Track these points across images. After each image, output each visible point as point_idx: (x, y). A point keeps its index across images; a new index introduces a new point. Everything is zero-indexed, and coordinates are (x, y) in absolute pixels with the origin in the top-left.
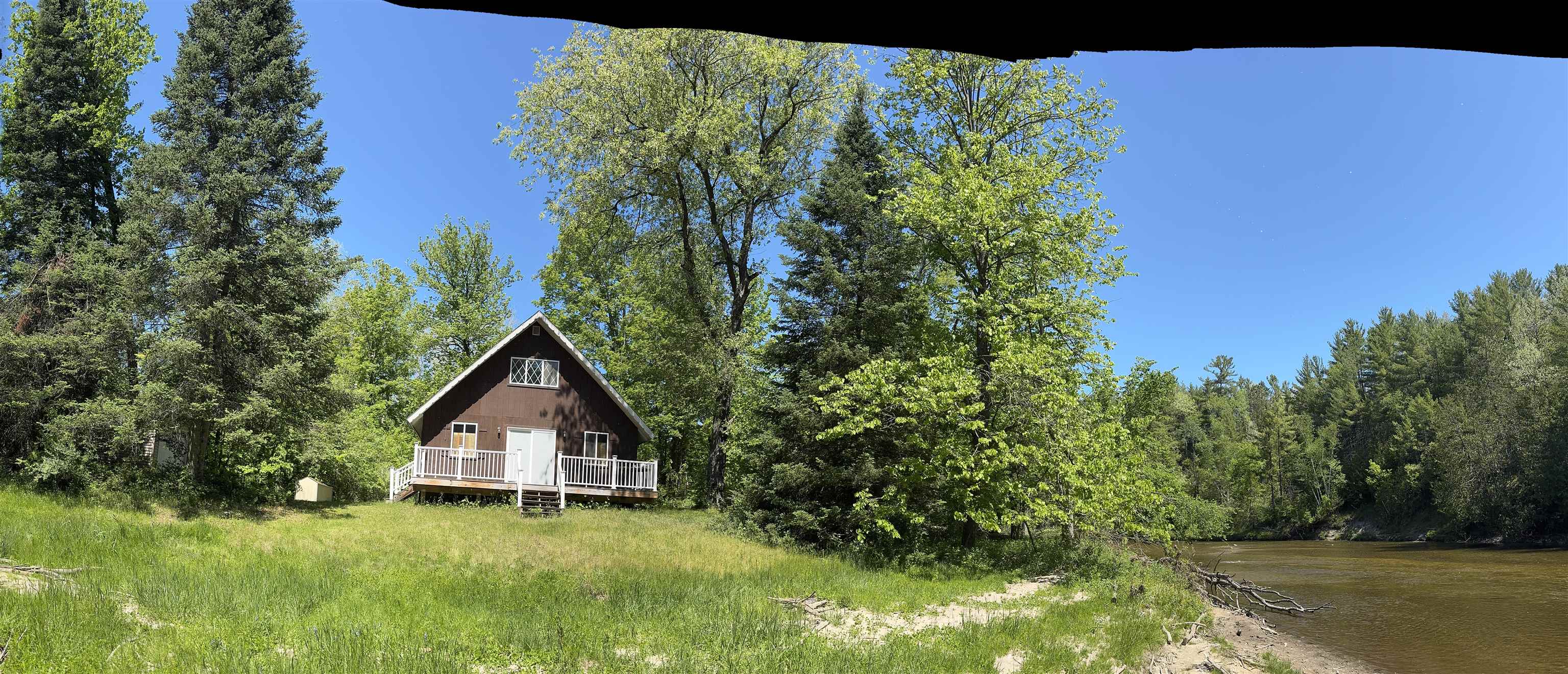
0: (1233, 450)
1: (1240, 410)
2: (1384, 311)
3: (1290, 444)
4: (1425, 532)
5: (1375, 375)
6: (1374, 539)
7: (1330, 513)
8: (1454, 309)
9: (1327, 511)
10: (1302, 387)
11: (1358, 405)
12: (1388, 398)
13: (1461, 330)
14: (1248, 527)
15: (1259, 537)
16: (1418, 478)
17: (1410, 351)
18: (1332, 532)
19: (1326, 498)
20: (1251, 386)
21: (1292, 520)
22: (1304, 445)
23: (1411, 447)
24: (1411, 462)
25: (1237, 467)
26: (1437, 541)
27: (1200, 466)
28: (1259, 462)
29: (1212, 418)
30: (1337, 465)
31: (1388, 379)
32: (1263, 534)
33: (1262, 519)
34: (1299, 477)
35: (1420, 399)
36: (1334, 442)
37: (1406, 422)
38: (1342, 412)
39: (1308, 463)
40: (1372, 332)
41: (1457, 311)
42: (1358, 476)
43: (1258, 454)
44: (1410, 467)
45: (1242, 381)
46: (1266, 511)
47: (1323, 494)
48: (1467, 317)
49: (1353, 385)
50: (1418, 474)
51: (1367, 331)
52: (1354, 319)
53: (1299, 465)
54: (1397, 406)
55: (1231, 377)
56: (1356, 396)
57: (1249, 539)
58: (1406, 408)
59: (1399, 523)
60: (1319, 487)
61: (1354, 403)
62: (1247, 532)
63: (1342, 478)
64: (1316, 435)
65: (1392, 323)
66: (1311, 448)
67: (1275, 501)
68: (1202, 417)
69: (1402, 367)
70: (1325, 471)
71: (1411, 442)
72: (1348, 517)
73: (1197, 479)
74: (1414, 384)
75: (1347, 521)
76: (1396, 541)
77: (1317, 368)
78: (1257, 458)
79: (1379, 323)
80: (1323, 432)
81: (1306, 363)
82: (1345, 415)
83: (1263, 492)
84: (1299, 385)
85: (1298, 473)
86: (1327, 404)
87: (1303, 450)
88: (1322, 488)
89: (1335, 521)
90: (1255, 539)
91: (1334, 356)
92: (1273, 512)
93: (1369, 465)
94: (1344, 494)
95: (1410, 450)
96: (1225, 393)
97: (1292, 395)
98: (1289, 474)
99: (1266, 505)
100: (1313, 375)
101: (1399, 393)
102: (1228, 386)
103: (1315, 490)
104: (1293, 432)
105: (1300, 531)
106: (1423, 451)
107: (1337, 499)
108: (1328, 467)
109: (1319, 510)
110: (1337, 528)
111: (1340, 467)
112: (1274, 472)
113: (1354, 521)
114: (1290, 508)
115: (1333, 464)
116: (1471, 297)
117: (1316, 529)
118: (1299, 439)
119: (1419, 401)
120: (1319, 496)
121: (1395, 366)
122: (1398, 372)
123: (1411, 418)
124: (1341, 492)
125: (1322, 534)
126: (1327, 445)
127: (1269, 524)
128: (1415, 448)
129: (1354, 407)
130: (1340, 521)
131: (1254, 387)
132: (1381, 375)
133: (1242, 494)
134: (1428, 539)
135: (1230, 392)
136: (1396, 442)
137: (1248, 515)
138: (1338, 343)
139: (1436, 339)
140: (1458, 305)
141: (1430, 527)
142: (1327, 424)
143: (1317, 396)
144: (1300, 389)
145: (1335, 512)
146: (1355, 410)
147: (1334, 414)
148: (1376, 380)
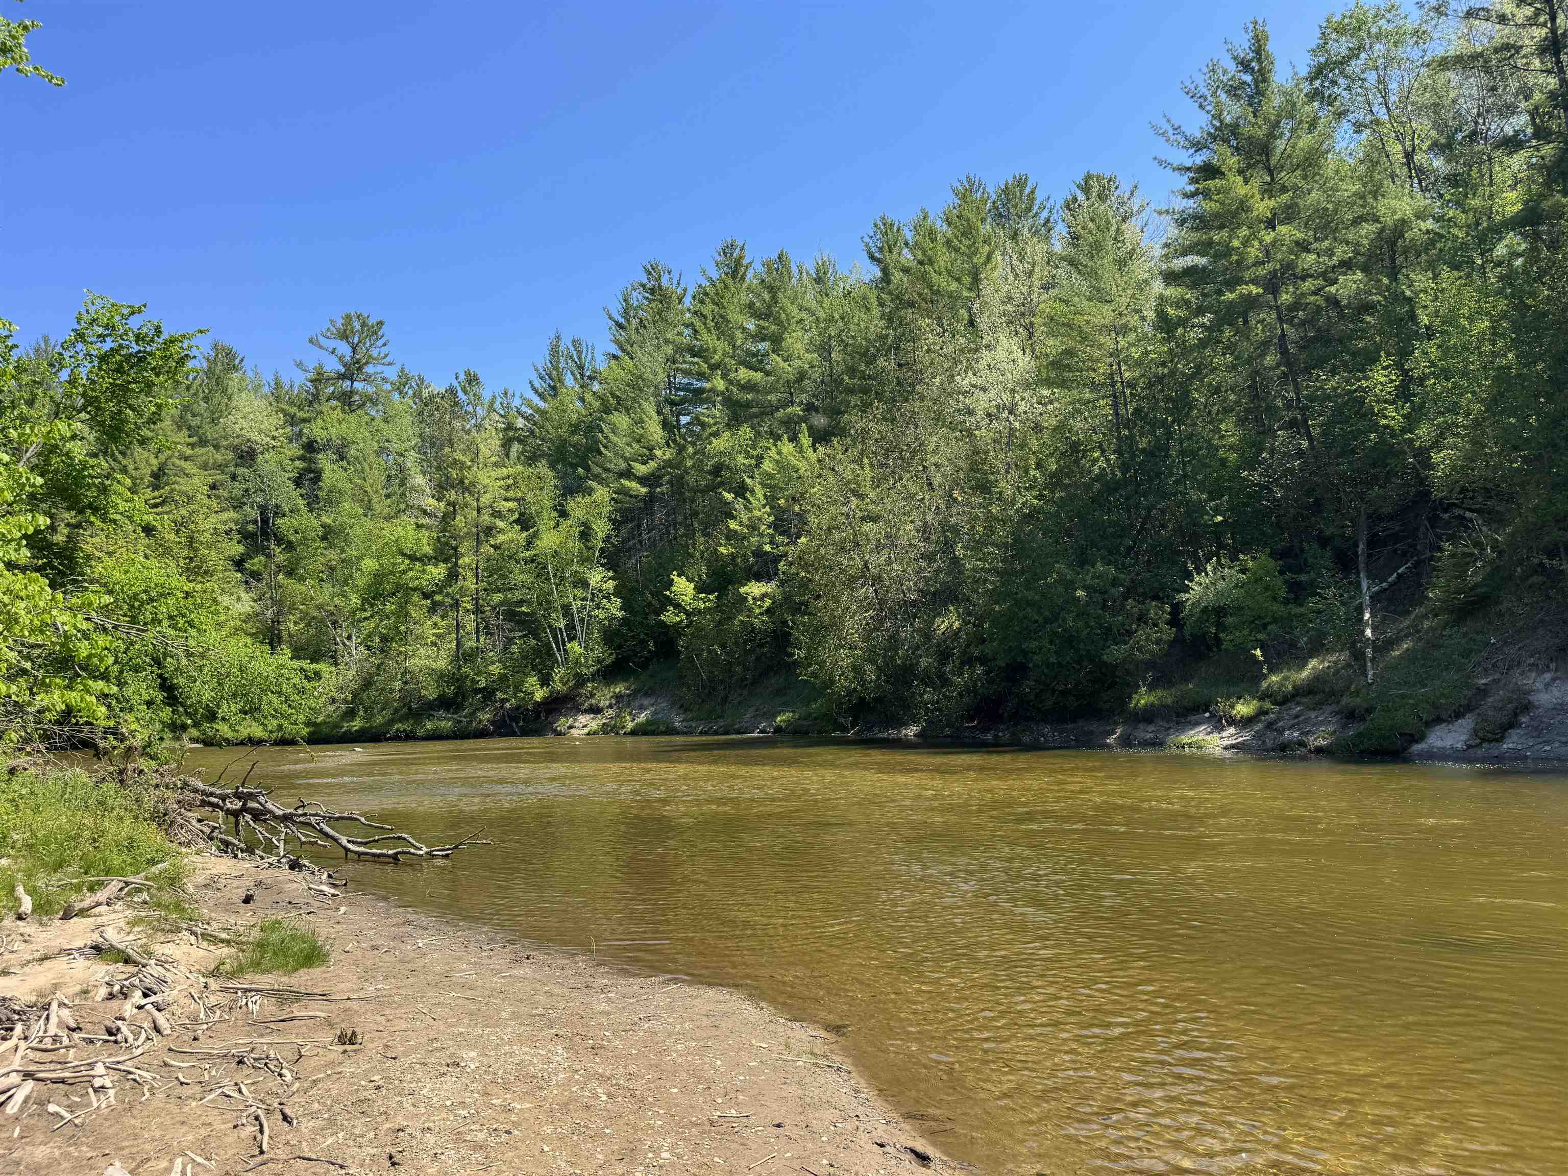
0: (369, 538)
1: (395, 446)
2: (727, 250)
3: (501, 531)
4: (774, 716)
5: (701, 391)
6: (671, 731)
7: (581, 681)
8: (872, 258)
9: (578, 675)
10: (542, 405)
11: (658, 453)
12: (722, 443)
13: (882, 304)
14: (396, 711)
15: (420, 732)
16: (768, 611)
17: (776, 341)
18: (583, 719)
19: (575, 648)
20: (425, 394)
21: (499, 695)
22: (535, 535)
23: (760, 546)
24: (758, 577)
25: (379, 577)
26: (795, 732)
27: (290, 573)
28: (429, 568)
29: (325, 462)
30: (604, 580)
31: (729, 402)
32: (429, 726)
33: (431, 693)
34: (521, 603)
35: (787, 447)
36: (602, 528)
37: (753, 492)
38: (623, 465)
39: (541, 571)
40: (702, 296)
41: (879, 261)
42: (650, 604)
43: (428, 550)
44: (754, 589)
45: (404, 380)
46: (441, 676)
47: (571, 639)
48: (897, 277)
49: (651, 410)
50: (768, 603)
51: (690, 292)
52: (663, 264)
53: (520, 576)
54: (741, 460)
55: (379, 368)
56: (655, 431)
57: (396, 738)
58: (757, 466)
59: (725, 700)
60: (562, 624)
61: (651, 449)
62: (392, 722)
63: (615, 608)
64: (564, 514)
65: (743, 278)
66: (548, 540)
67: (463, 656)
68: (302, 458)
69: (758, 376)
70: (579, 593)
71: (761, 535)
72: (620, 688)
73: (278, 603)
74: (780, 414)
75: (618, 697)
76: (716, 733)
77: (581, 367)
78: (424, 560)
79: (715, 276)
80: (578, 507)
81: (555, 352)
82: (628, 474)
83: (438, 636)
84: (536, 400)
85: (518, 595)
86: (594, 449)
87: (529, 545)
88: (570, 627)
89: (592, 695)
90: (410, 737)
91: (617, 342)
92: (455, 679)
93: (671, 583)
94: (617, 641)
95: (758, 553)
96: (361, 406)
97: (520, 423)
98: (497, 597)
99: (442, 664)
100: (569, 380)
101: (746, 431)
102: (371, 390)
103: (554, 630)
104: (511, 505)
105: (514, 719)
106: (786, 555)
107: (598, 652)
108: (585, 584)
109: (559, 673)
110: (595, 710)
111: (611, 585)
112: (462, 591)
113: (633, 695)
114: (496, 669)
115: (597, 577)
116: (909, 235)
117: (549, 712)
118: (524, 522)
119: (785, 451)
120: (561, 644)
121: (744, 374)
122: (749, 387)
123: (763, 485)
124: (610, 636)
125: (562, 723)
126: (586, 534)
127: (445, 703)
128: (767, 548)
129: (652, 458)
130: (604, 696)
131: (432, 397)
132: (713, 390)
133: (384, 639)
134: (778, 730)
135: (375, 403)
136: (731, 536)
137: (398, 684)
138: (626, 314)
139: (831, 320)
140: (881, 250)
141: (786, 706)
142: (590, 491)
143: (575, 429)
144: (538, 410)
145: (594, 677)
146: (652, 464)
147: (607, 470)
148: (702, 402)
